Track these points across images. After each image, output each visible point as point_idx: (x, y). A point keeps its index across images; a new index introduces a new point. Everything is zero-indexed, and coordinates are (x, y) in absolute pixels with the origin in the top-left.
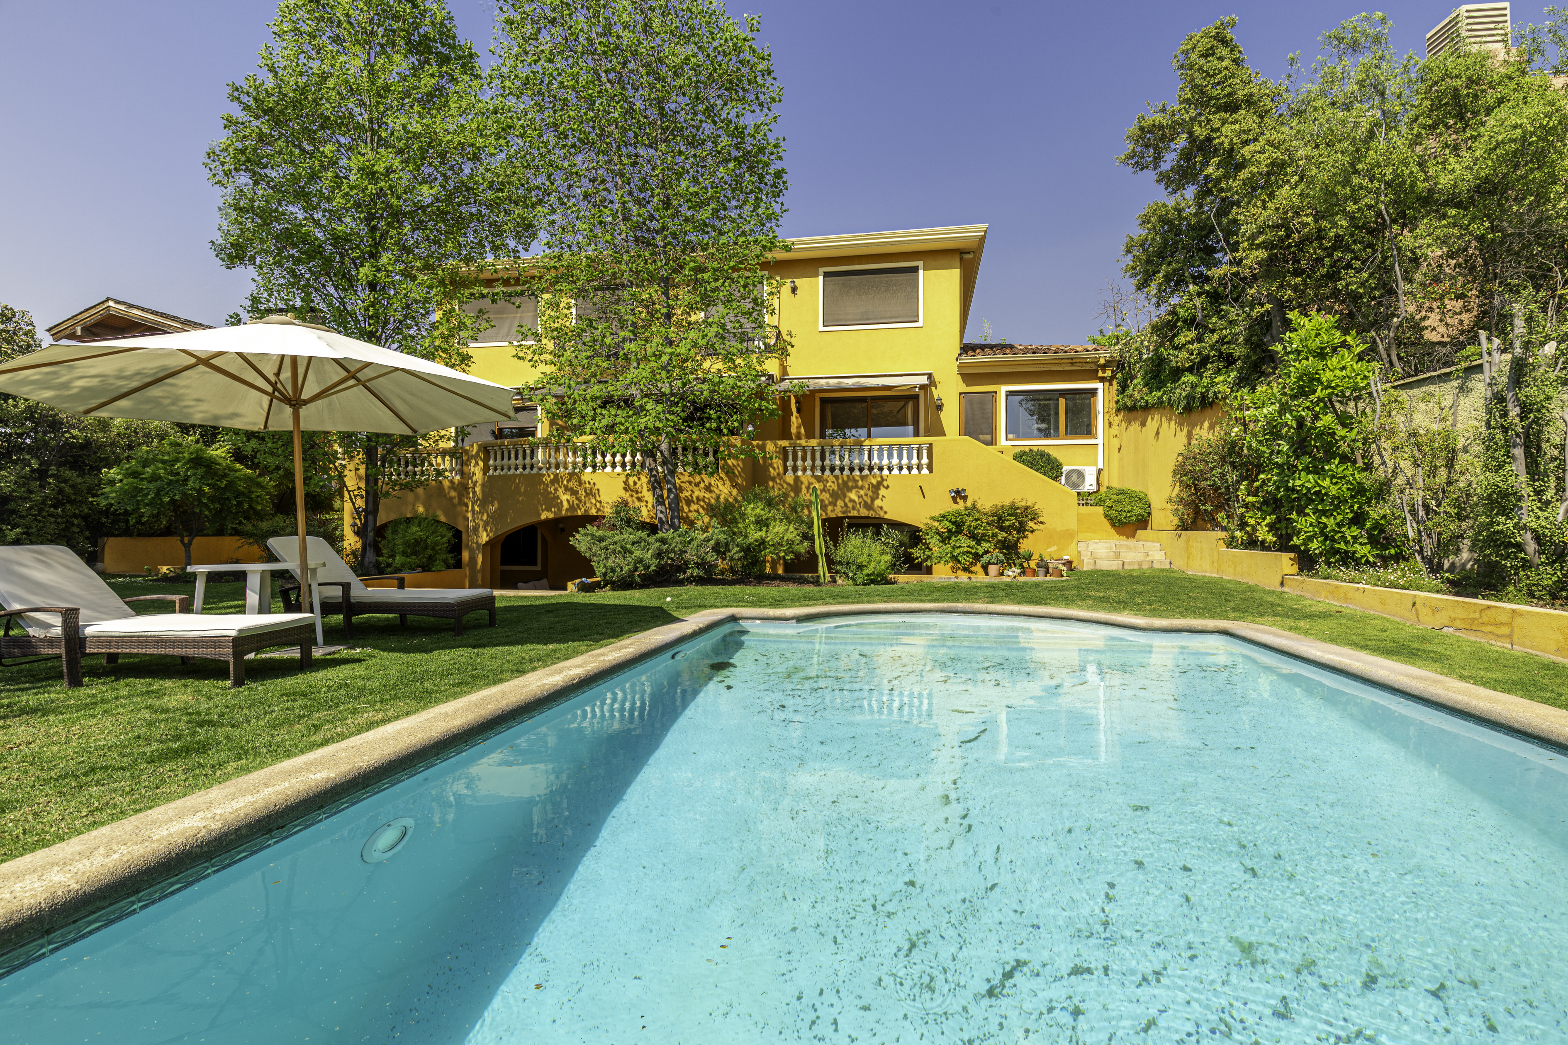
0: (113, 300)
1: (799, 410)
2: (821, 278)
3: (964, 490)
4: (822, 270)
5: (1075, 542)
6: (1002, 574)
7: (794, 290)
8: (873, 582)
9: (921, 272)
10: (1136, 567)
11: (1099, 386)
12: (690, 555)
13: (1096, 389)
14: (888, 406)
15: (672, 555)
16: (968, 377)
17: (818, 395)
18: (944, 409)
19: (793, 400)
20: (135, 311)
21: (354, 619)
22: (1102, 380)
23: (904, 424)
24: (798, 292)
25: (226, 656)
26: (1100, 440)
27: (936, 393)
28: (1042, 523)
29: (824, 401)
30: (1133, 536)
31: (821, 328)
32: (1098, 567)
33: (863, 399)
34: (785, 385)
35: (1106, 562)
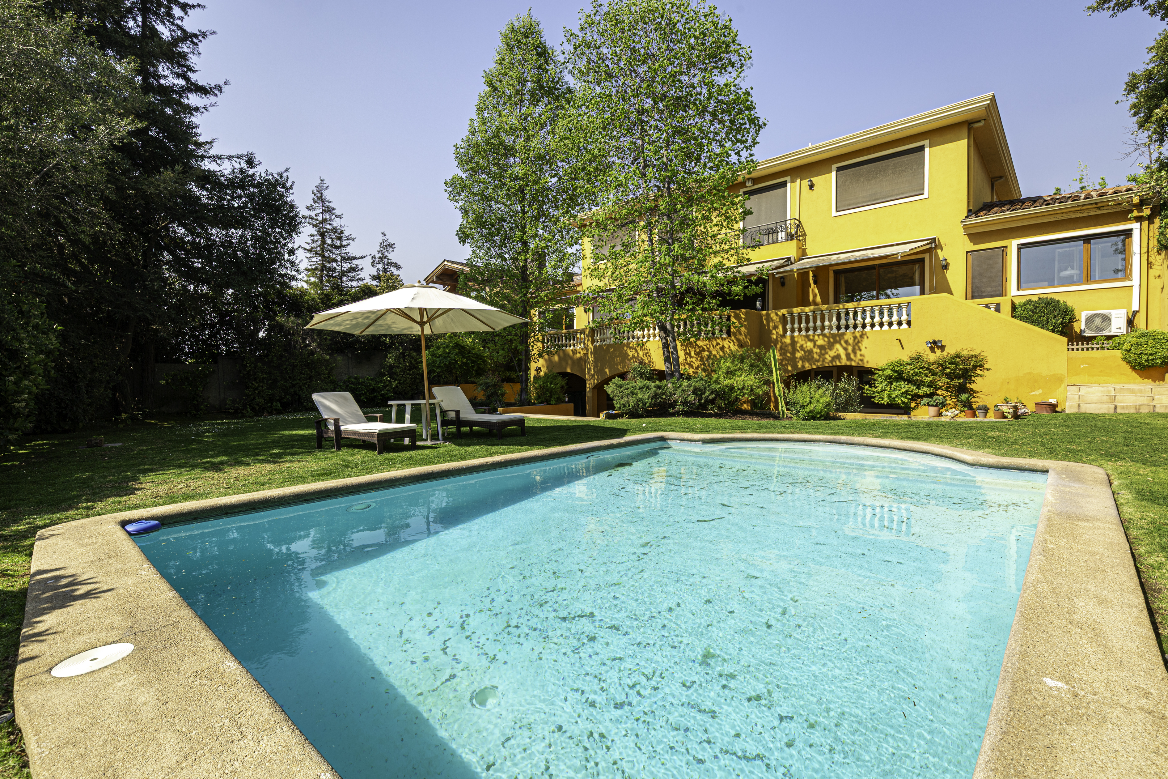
0: (448, 261)
1: (815, 282)
2: (834, 173)
3: (941, 341)
4: (834, 166)
5: (1064, 386)
6: (940, 414)
7: (811, 187)
8: (814, 418)
9: (927, 150)
10: (1133, 411)
11: (1135, 226)
12: (677, 397)
13: (1131, 230)
14: (902, 270)
15: (664, 396)
16: (974, 236)
17: (831, 268)
18: (950, 268)
19: (811, 274)
20: (455, 265)
21: (462, 429)
22: (1139, 219)
23: (912, 284)
24: (815, 188)
25: (375, 440)
26: (1135, 281)
27: (941, 254)
28: (987, 369)
29: (837, 273)
30: (1163, 379)
31: (834, 213)
32: (1083, 410)
33: (872, 267)
34: (805, 263)
35: (1093, 406)
